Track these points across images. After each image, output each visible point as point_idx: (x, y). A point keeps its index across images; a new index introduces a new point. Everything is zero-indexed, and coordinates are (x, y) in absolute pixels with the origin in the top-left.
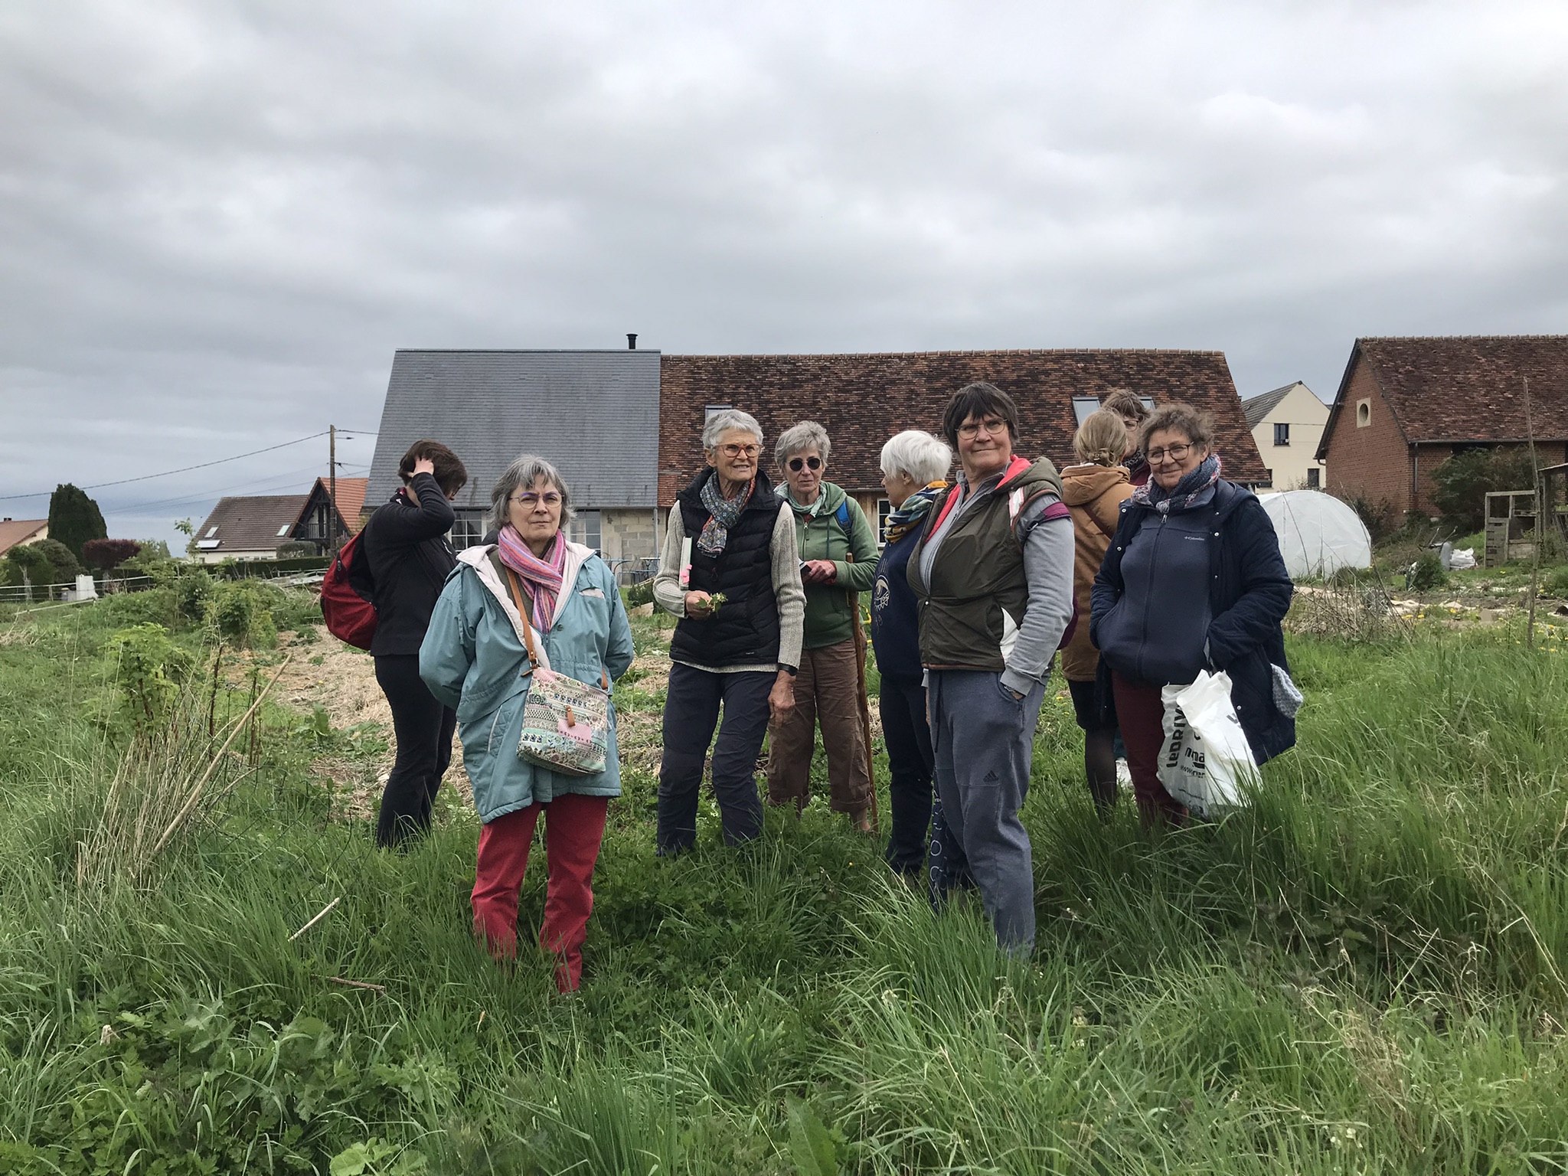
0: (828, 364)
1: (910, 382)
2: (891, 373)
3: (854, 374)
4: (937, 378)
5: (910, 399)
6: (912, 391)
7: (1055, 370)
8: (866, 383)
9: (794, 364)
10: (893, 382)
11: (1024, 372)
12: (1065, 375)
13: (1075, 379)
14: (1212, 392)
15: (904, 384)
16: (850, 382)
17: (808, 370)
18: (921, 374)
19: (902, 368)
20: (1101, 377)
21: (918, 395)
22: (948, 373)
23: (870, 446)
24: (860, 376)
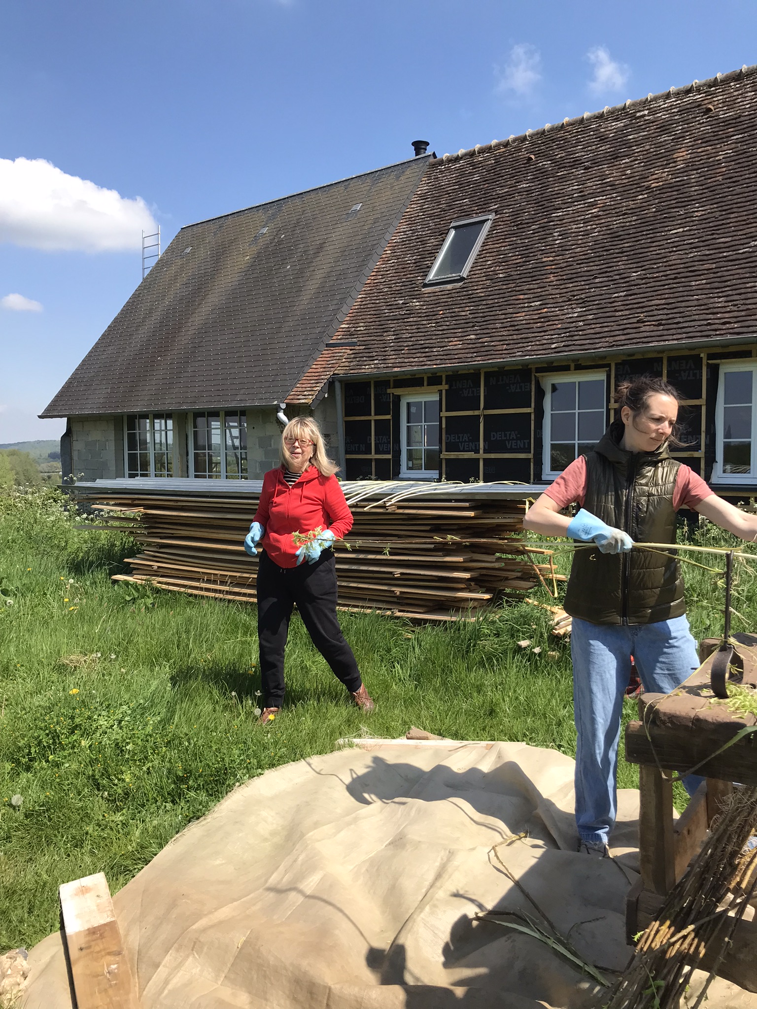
0: (700, 97)
9: (633, 116)
16: (734, 121)
17: (655, 119)
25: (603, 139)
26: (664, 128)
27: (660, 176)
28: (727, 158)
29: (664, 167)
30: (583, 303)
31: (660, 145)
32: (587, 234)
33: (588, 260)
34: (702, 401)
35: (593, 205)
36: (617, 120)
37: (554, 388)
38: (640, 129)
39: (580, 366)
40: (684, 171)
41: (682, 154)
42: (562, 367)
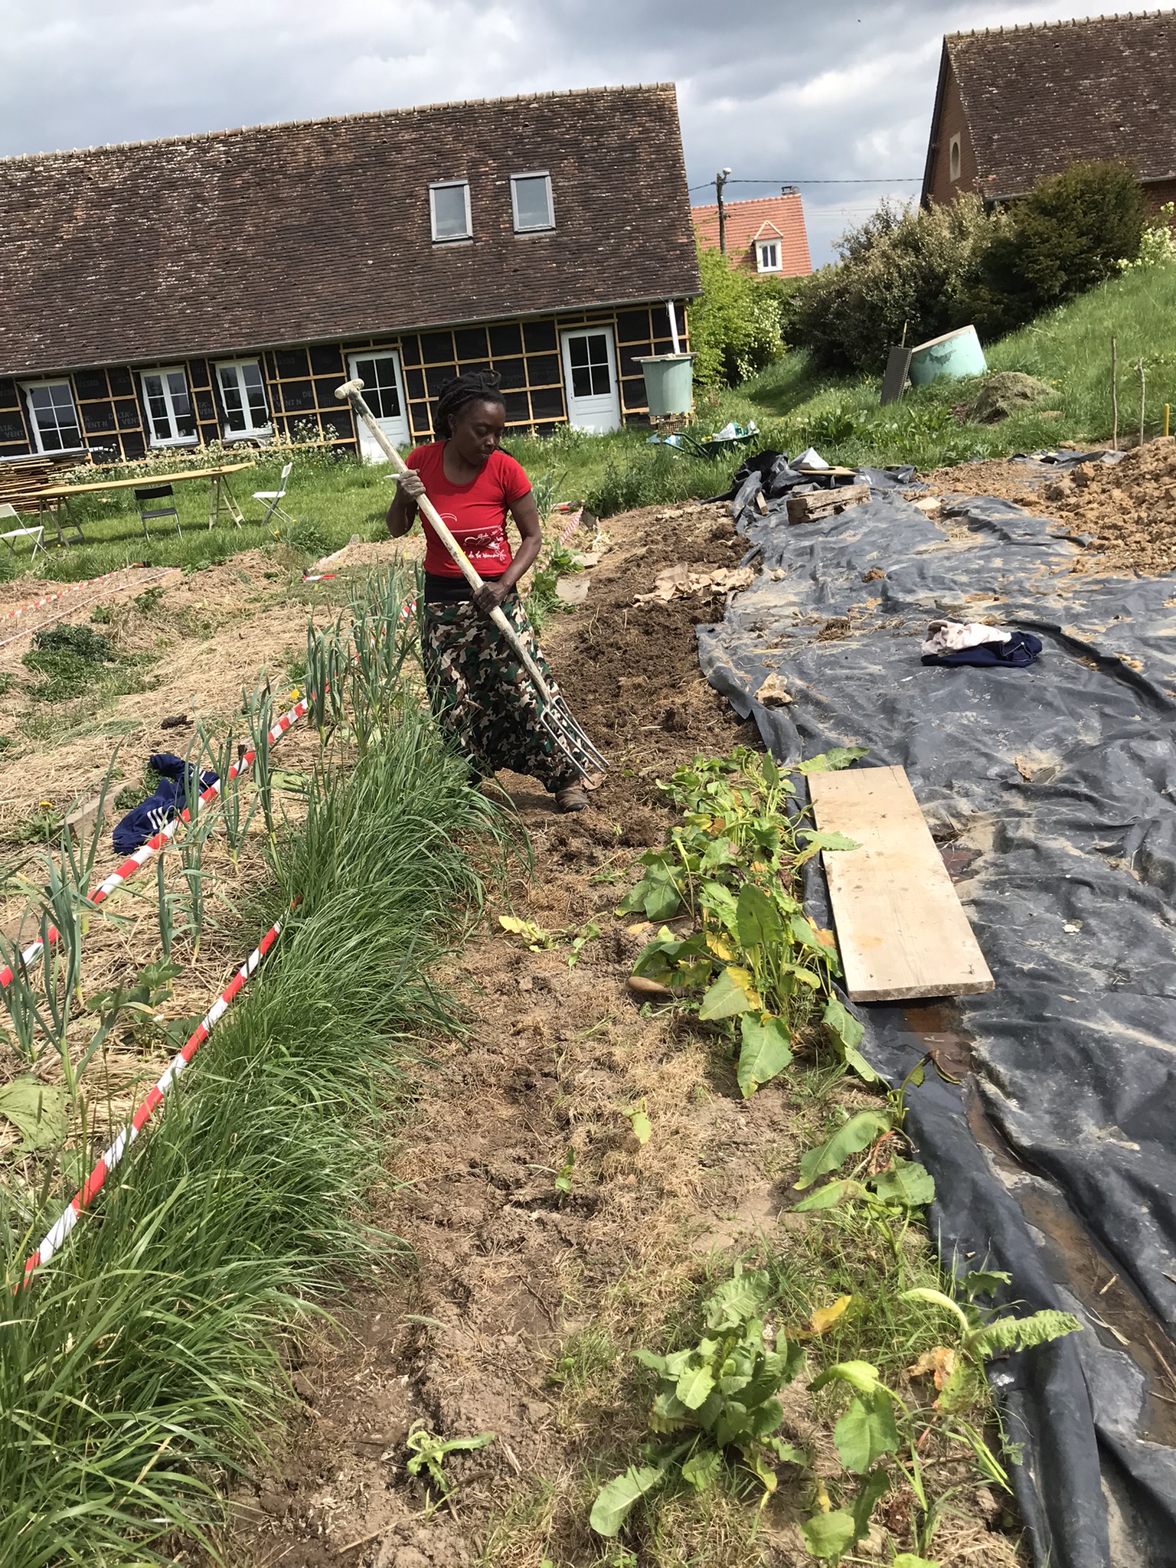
0: (80, 164)
1: (198, 183)
2: (173, 171)
3: (117, 176)
4: (236, 173)
5: (194, 210)
6: (199, 197)
7: (412, 141)
8: (134, 191)
9: (32, 170)
10: (172, 185)
11: (362, 151)
12: (429, 148)
13: (439, 153)
14: (645, 154)
15: (188, 186)
16: (110, 191)
17: (51, 178)
18: (212, 166)
19: (188, 161)
20: (482, 146)
21: (205, 202)
22: (254, 162)
23: (123, 294)
24: (125, 179)
25: (13, 186)
26: (61, 186)
27: (67, 231)
28: (114, 224)
29: (69, 222)
30: (40, 330)
31: (61, 202)
32: (25, 272)
33: (31, 296)
34: (135, 396)
35: (22, 247)
36: (20, 170)
37: (32, 391)
38: (39, 184)
39: (49, 376)
40: (85, 228)
41: (78, 213)
42: (36, 378)
